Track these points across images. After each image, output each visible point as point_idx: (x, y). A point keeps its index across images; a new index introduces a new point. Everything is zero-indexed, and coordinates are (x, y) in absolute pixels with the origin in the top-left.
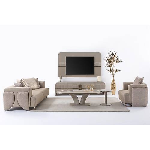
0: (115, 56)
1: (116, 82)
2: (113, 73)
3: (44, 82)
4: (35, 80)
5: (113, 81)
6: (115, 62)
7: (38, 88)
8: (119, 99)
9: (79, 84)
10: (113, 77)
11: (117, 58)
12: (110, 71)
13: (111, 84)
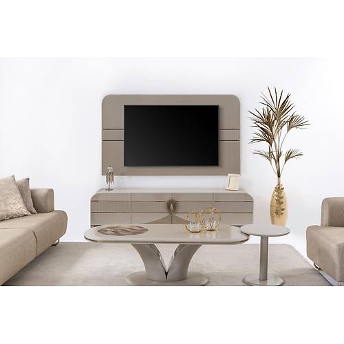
0: (284, 107)
1: (286, 193)
2: (277, 161)
3: (51, 192)
4: (15, 187)
5: (279, 189)
6: (285, 127)
7: (25, 211)
8: (306, 257)
9: (167, 199)
10: (279, 176)
11: (290, 114)
12: (269, 156)
13: (270, 199)
